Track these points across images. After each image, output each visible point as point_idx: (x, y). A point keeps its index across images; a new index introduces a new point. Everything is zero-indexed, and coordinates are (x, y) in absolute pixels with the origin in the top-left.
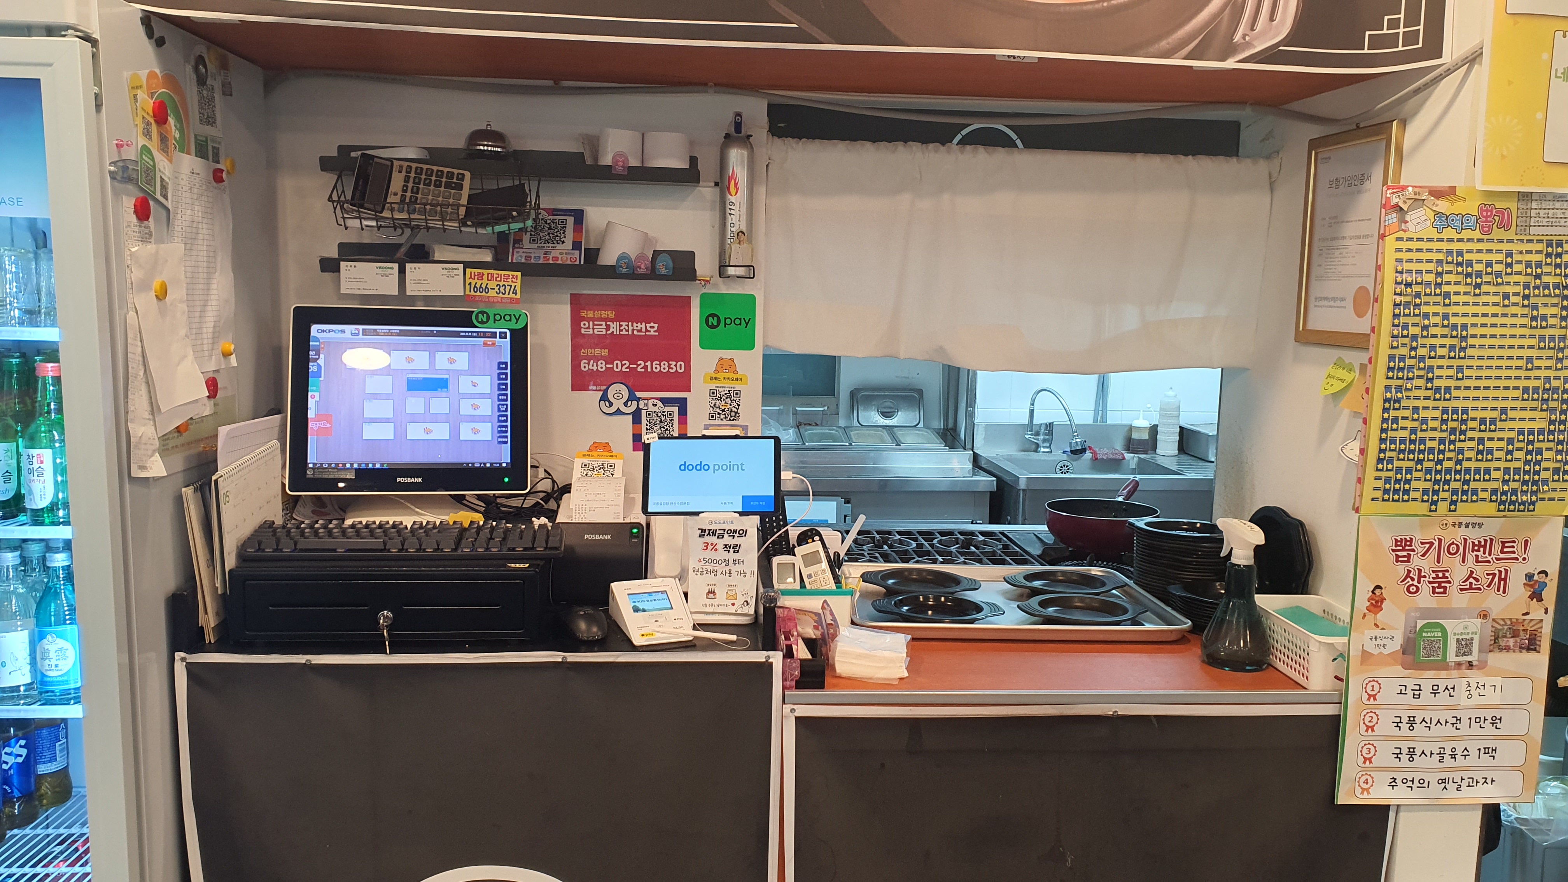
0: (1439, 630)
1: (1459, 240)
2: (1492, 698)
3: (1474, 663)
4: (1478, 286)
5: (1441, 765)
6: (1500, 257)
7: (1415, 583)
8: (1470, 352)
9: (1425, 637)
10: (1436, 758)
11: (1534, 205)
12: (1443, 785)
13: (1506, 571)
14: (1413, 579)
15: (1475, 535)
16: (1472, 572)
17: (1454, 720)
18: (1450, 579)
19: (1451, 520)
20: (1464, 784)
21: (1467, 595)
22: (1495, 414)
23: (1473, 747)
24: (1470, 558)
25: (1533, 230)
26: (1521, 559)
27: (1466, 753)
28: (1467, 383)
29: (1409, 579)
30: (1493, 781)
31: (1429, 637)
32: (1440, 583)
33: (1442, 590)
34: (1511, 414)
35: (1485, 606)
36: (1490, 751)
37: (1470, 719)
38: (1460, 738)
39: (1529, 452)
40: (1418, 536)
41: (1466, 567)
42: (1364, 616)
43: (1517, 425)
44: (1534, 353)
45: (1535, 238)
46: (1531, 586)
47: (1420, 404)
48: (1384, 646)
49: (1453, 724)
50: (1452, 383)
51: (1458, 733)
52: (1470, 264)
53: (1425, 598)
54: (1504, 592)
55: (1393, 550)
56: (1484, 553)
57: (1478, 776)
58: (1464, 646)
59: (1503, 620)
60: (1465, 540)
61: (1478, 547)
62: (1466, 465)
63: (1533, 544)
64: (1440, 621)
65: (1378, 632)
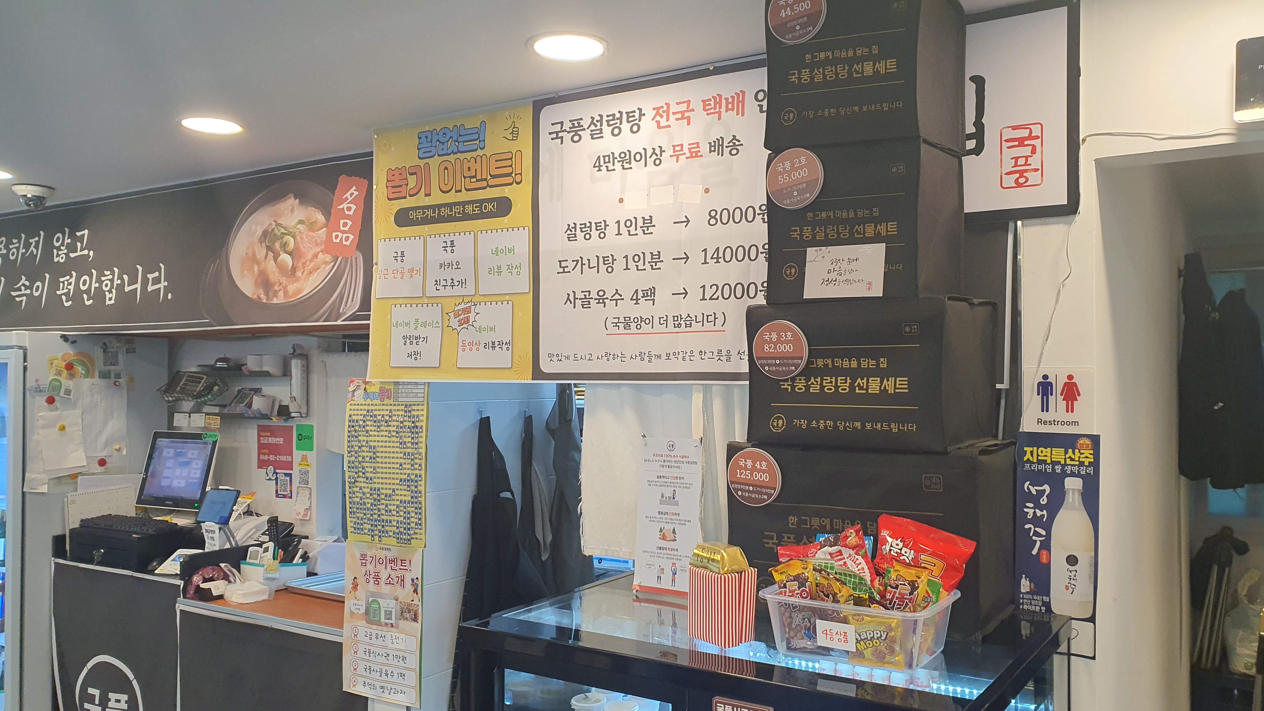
0: (378, 604)
1: (372, 405)
2: (401, 645)
3: (394, 625)
4: (379, 427)
5: (381, 678)
6: (388, 413)
8: (378, 460)
9: (372, 607)
10: (379, 674)
11: (400, 387)
12: (382, 690)
13: (403, 576)
14: (367, 576)
15: (390, 555)
16: (390, 575)
17: (386, 655)
18: (380, 577)
19: (379, 546)
20: (392, 691)
21: (389, 586)
22: (391, 492)
24: (389, 567)
25: (400, 399)
26: (409, 570)
27: (392, 674)
28: (378, 475)
30: (404, 693)
31: (374, 607)
32: (377, 578)
33: (378, 583)
34: (397, 492)
36: (403, 675)
37: (393, 655)
38: (389, 665)
39: (405, 513)
40: (369, 554)
41: (388, 571)
42: (350, 593)
43: (399, 498)
44: (402, 461)
45: (401, 403)
46: (414, 585)
47: (362, 485)
48: (359, 609)
49: (386, 657)
50: (373, 475)
51: (388, 662)
52: (375, 416)
53: (372, 587)
55: (361, 560)
56: (394, 565)
57: (399, 688)
58: (388, 615)
60: (386, 557)
61: (392, 561)
62: (382, 517)
63: (412, 562)
64: (378, 599)
65: (357, 602)
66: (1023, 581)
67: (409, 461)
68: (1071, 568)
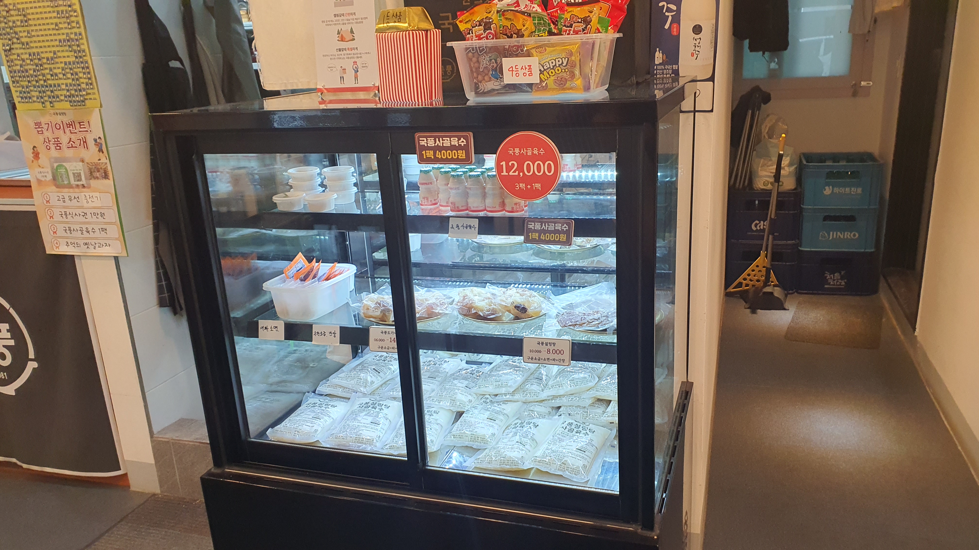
0: (64, 168)
2: (98, 204)
3: (85, 185)
5: (82, 236)
8: (30, 22)
10: (79, 232)
12: (86, 246)
13: (85, 137)
14: (47, 143)
15: (66, 119)
16: (70, 139)
17: (83, 214)
18: (61, 142)
19: (52, 112)
20: (97, 246)
21: (72, 150)
22: (52, 55)
23: (96, 228)
24: (67, 130)
26: (89, 131)
27: (93, 230)
28: (35, 39)
30: (109, 245)
31: (61, 172)
32: (57, 144)
33: (59, 148)
34: (58, 54)
35: (82, 155)
36: (104, 230)
37: (91, 213)
38: (89, 223)
39: (72, 74)
40: (44, 120)
41: (67, 136)
42: (33, 162)
43: (63, 60)
44: (57, 21)
46: (97, 145)
47: (19, 51)
48: (46, 176)
50: (28, 40)
51: (87, 220)
53: (54, 153)
54: (87, 148)
55: (36, 128)
56: (73, 128)
57: (102, 242)
58: (78, 177)
59: (91, 163)
60: (62, 122)
61: (69, 125)
62: (49, 82)
63: (91, 123)
64: (64, 164)
65: (42, 170)
66: (657, 53)
67: (65, 20)
68: (697, 37)
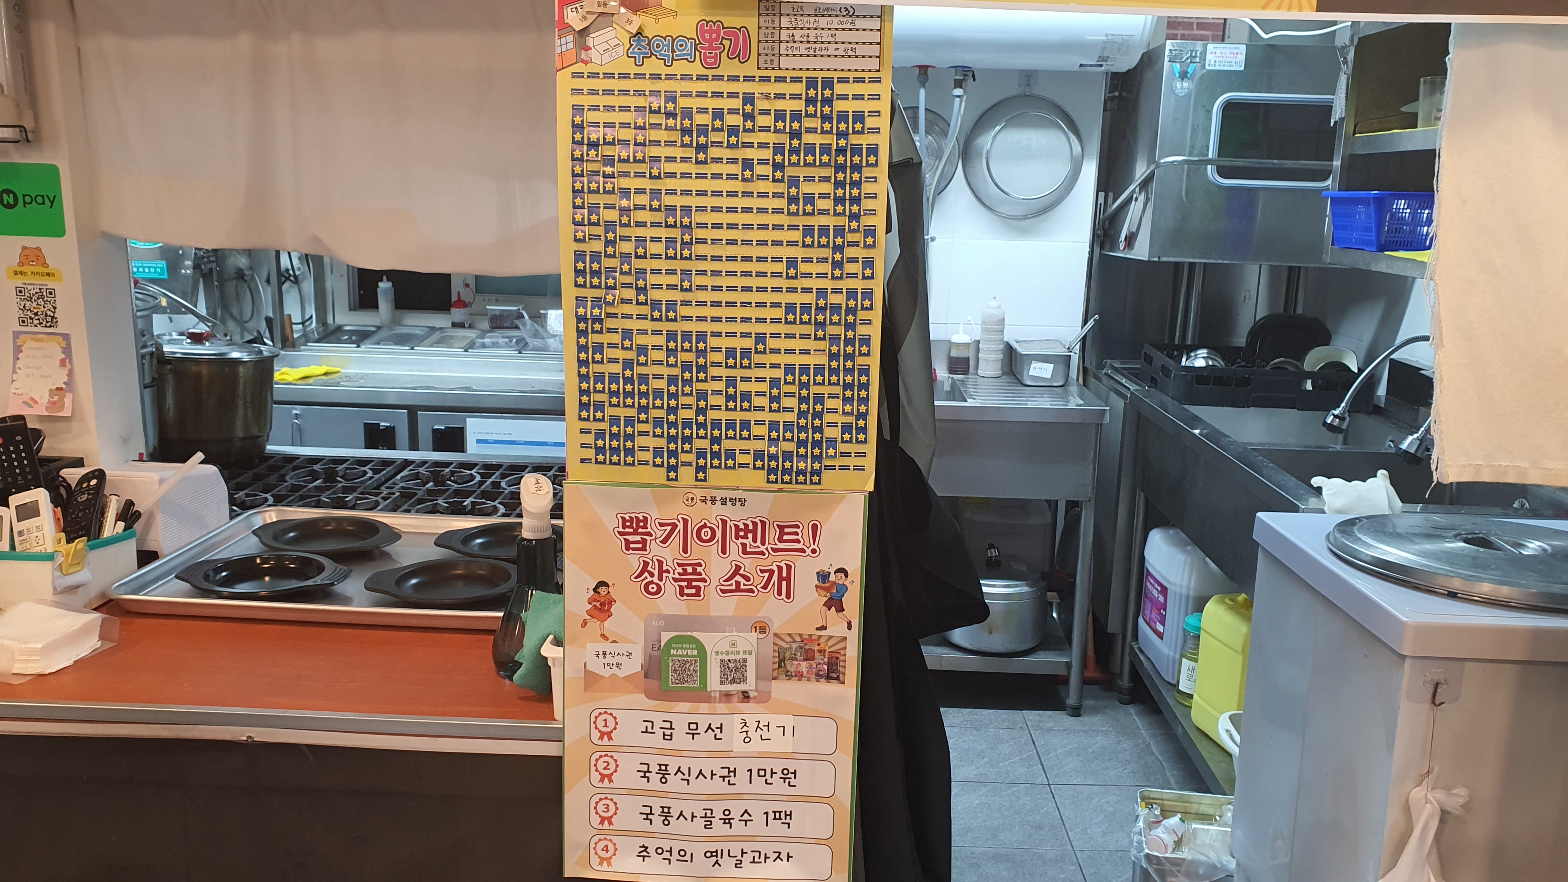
0: (694, 646)
1: (670, 77)
2: (779, 743)
3: (752, 694)
4: (702, 148)
5: (708, 832)
6: (737, 103)
7: (655, 579)
8: (699, 249)
9: (674, 655)
10: (698, 821)
11: (785, 22)
12: (714, 859)
13: (789, 567)
14: (652, 575)
15: (736, 515)
16: (738, 568)
17: (725, 772)
18: (704, 576)
19: (698, 493)
20: (747, 858)
21: (733, 600)
22: (749, 343)
23: (757, 810)
24: (734, 547)
25: (785, 62)
26: (808, 551)
27: (746, 817)
28: (701, 296)
29: (646, 574)
30: (789, 857)
31: (679, 656)
32: (689, 581)
33: (693, 591)
34: (772, 343)
35: (763, 614)
36: (783, 816)
37: (750, 770)
38: (738, 797)
39: (803, 400)
40: (655, 514)
41: (730, 560)
42: (585, 623)
43: (783, 359)
44: (798, 252)
45: (788, 74)
46: (827, 590)
47: (633, 325)
48: (618, 665)
49: (724, 777)
50: (677, 296)
51: (731, 790)
52: (688, 113)
53: (671, 602)
54: (788, 597)
55: (621, 533)
56: (755, 541)
58: (734, 671)
59: (790, 635)
60: (724, 522)
61: (742, 531)
62: (712, 415)
63: (824, 531)
64: (694, 634)
65: (607, 647)
67: (827, 253)
